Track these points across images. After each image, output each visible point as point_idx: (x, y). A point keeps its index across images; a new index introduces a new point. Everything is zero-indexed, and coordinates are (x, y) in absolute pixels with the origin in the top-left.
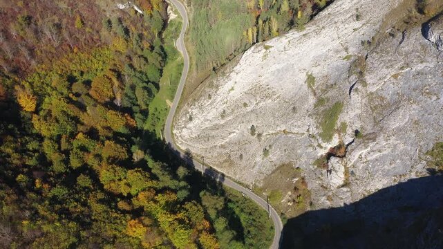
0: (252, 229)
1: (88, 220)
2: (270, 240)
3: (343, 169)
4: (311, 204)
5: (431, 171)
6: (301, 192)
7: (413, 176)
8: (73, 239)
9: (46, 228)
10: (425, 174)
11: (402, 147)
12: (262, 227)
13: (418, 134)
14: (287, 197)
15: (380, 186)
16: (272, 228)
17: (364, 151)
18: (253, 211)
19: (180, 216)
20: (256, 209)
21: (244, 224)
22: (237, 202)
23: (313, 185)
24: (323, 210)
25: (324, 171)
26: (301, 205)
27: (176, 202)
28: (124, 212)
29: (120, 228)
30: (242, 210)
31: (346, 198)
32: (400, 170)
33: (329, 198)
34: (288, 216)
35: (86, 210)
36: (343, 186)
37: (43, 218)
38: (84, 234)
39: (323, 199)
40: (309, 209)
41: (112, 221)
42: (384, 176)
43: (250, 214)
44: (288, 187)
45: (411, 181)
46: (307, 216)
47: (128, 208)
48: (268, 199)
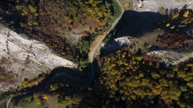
0: (116, 11)
1: (79, 7)
2: (120, 15)
3: (141, 4)
4: (132, 9)
5: (158, 12)
6: (130, 5)
7: (155, 12)
8: (77, 12)
9: (71, 9)
10: (157, 12)
11: (155, 4)
12: (119, 11)
13: (160, 3)
14: (127, 5)
15: (148, 11)
16: (121, 12)
17: (147, 2)
18: (118, 7)
19: (100, 9)
20: (119, 6)
21: (115, 10)
22: (114, 3)
23: (134, 4)
24: (134, 11)
25: (138, 2)
26: (130, 8)
27: (99, 4)
28: (87, 5)
29: (86, 9)
30: (115, 6)
31: (140, 10)
32: (153, 9)
33: (136, 9)
34: (126, 10)
35: (78, 4)
36: (140, 7)
37: (70, 6)
38: (79, 10)
39: (135, 9)
40: (131, 9)
41: (84, 7)
42: (149, 9)
43: (117, 7)
44: (128, 3)
45: (154, 12)
46: (130, 11)
47: (88, 4)
48: (122, 4)
